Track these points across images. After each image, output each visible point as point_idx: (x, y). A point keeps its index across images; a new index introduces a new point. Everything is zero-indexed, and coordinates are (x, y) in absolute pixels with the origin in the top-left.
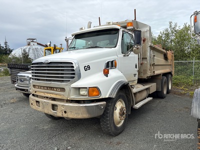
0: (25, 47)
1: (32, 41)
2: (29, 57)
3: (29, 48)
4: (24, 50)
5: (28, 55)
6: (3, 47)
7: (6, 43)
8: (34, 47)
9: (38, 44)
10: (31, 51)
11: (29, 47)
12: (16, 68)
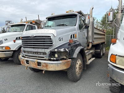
0: (4, 27)
4: (3, 29)
11: (7, 26)
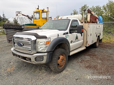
1: (19, 13)
2: (18, 23)
3: (18, 18)
5: (17, 22)
6: (2, 17)
7: (4, 15)
8: (20, 17)
9: (22, 15)
10: (19, 19)
12: (11, 29)
